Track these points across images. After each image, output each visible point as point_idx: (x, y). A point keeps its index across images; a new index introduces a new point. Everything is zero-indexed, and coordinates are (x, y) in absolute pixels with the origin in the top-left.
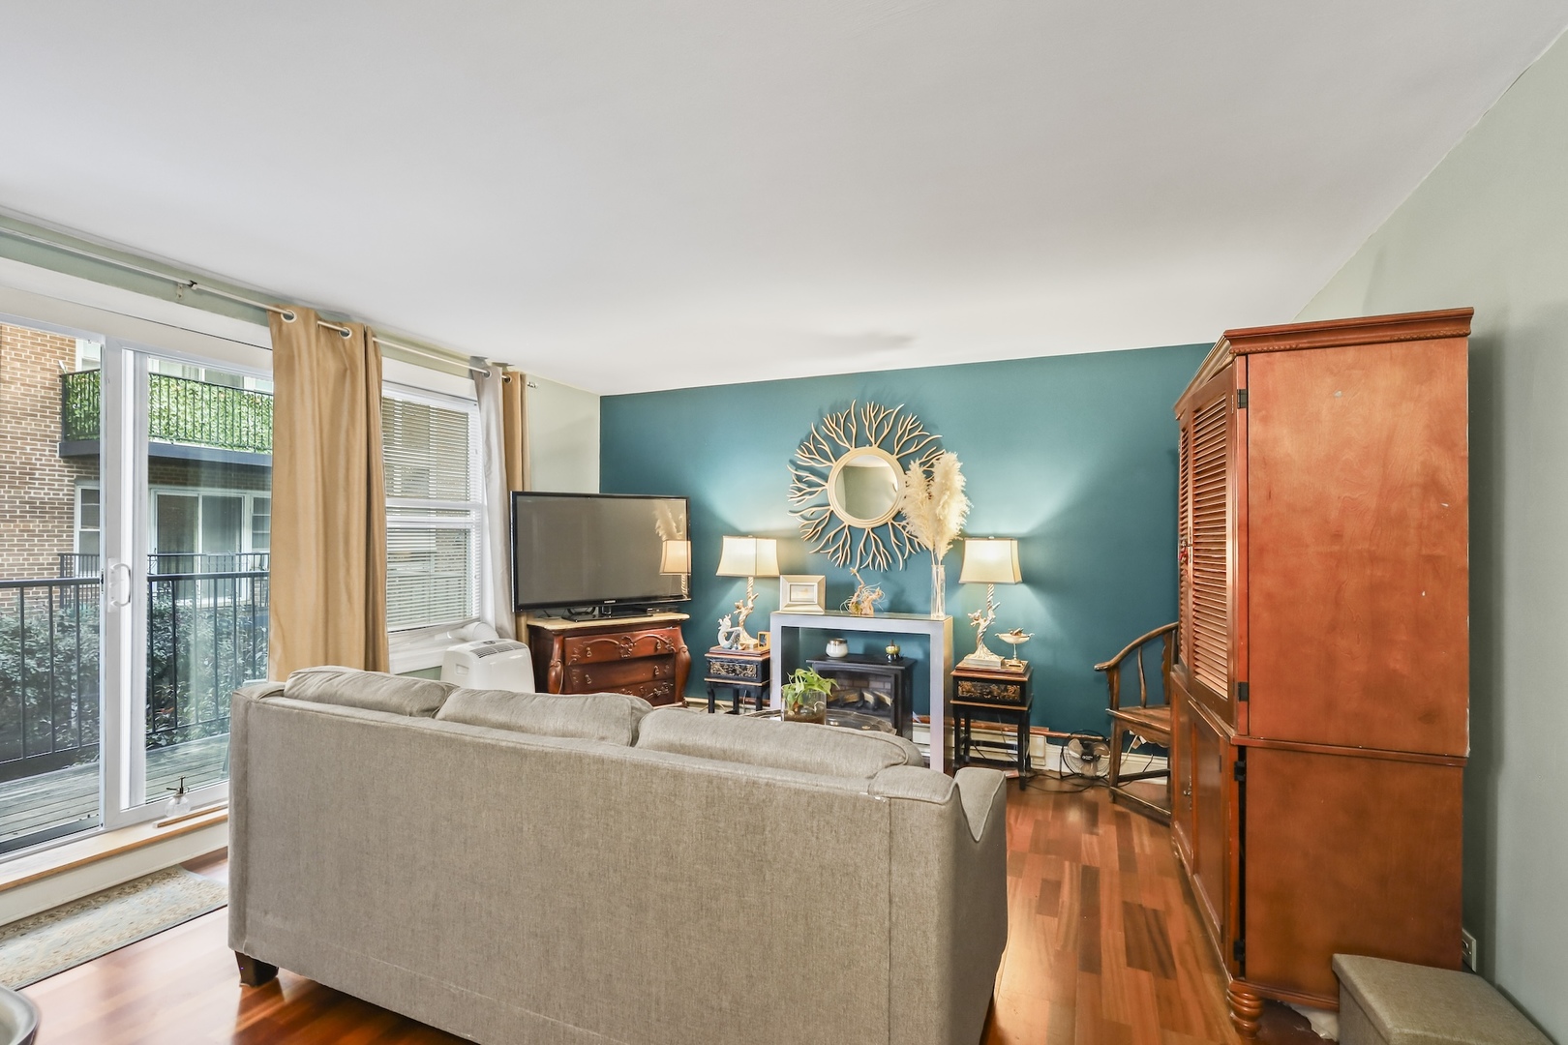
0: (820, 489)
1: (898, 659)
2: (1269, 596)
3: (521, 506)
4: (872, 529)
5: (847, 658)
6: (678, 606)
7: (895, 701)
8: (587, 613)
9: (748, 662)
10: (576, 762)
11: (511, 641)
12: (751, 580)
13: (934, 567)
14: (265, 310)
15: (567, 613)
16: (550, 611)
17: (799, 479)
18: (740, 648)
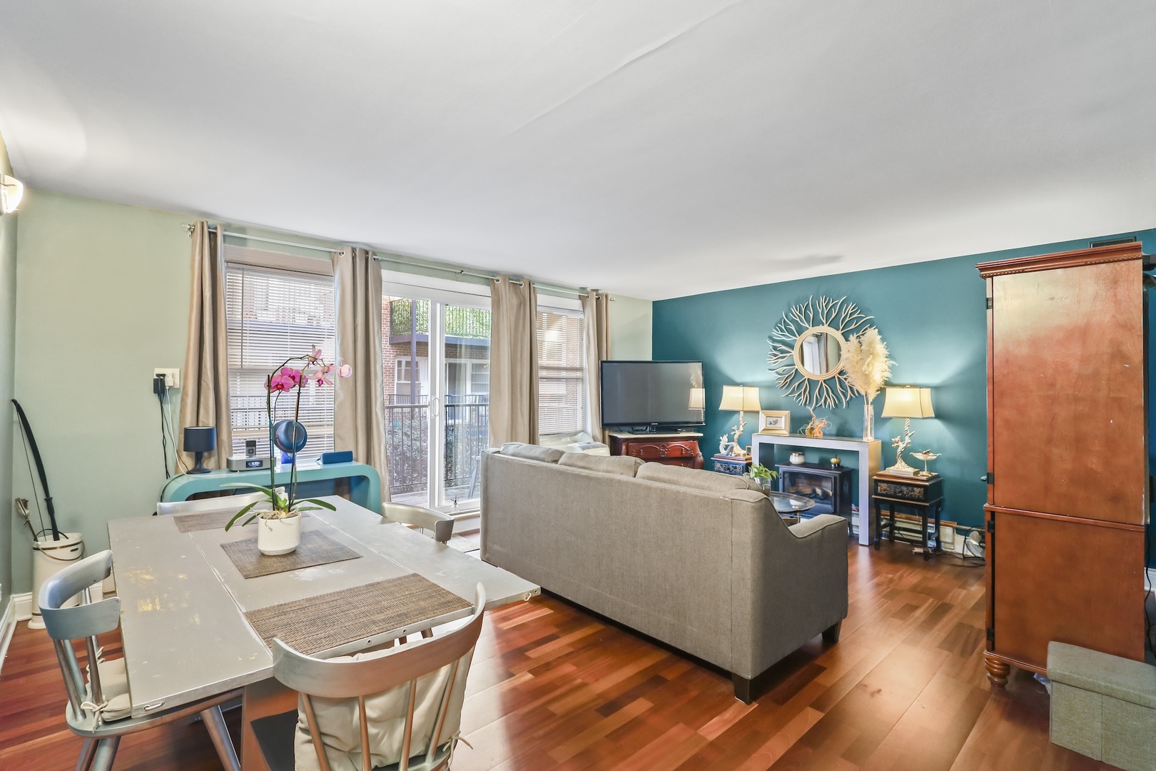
0: (789, 355)
1: (838, 467)
2: (1007, 421)
3: (606, 369)
4: (824, 381)
5: (804, 465)
6: (698, 429)
7: (835, 494)
8: (642, 430)
9: (737, 464)
10: (610, 482)
11: (599, 443)
12: (742, 413)
13: (866, 406)
14: (488, 279)
15: (631, 430)
16: (622, 428)
17: (775, 348)
18: (733, 455)
